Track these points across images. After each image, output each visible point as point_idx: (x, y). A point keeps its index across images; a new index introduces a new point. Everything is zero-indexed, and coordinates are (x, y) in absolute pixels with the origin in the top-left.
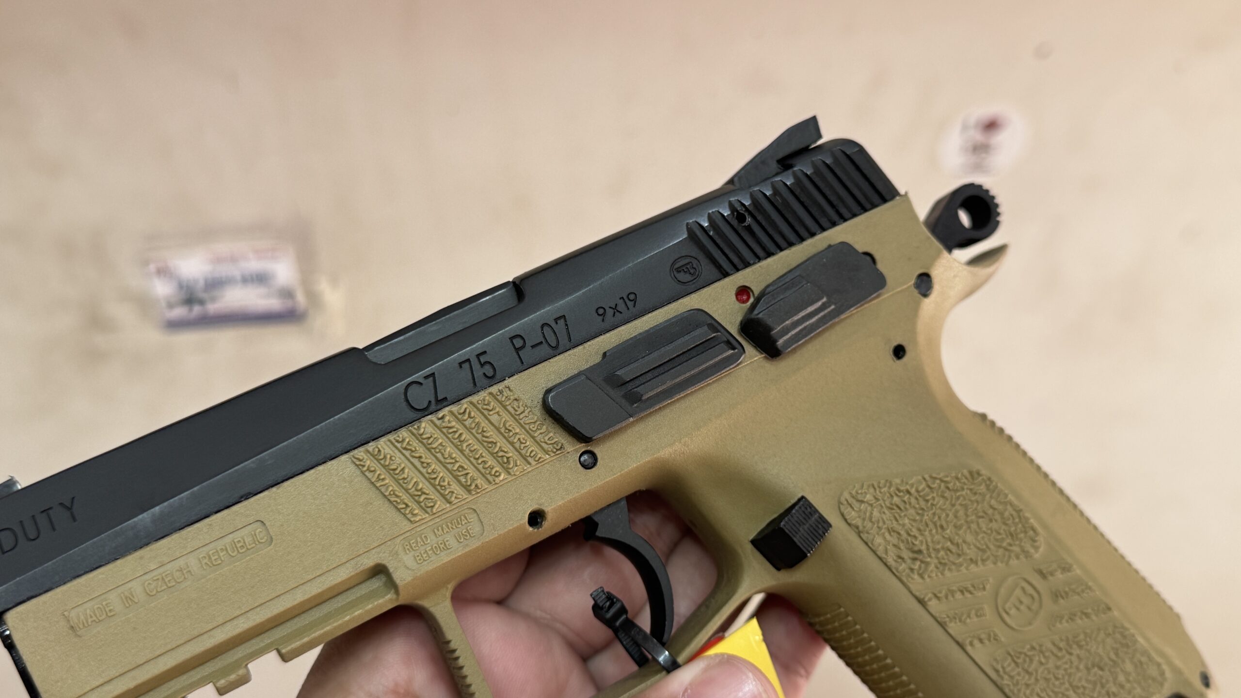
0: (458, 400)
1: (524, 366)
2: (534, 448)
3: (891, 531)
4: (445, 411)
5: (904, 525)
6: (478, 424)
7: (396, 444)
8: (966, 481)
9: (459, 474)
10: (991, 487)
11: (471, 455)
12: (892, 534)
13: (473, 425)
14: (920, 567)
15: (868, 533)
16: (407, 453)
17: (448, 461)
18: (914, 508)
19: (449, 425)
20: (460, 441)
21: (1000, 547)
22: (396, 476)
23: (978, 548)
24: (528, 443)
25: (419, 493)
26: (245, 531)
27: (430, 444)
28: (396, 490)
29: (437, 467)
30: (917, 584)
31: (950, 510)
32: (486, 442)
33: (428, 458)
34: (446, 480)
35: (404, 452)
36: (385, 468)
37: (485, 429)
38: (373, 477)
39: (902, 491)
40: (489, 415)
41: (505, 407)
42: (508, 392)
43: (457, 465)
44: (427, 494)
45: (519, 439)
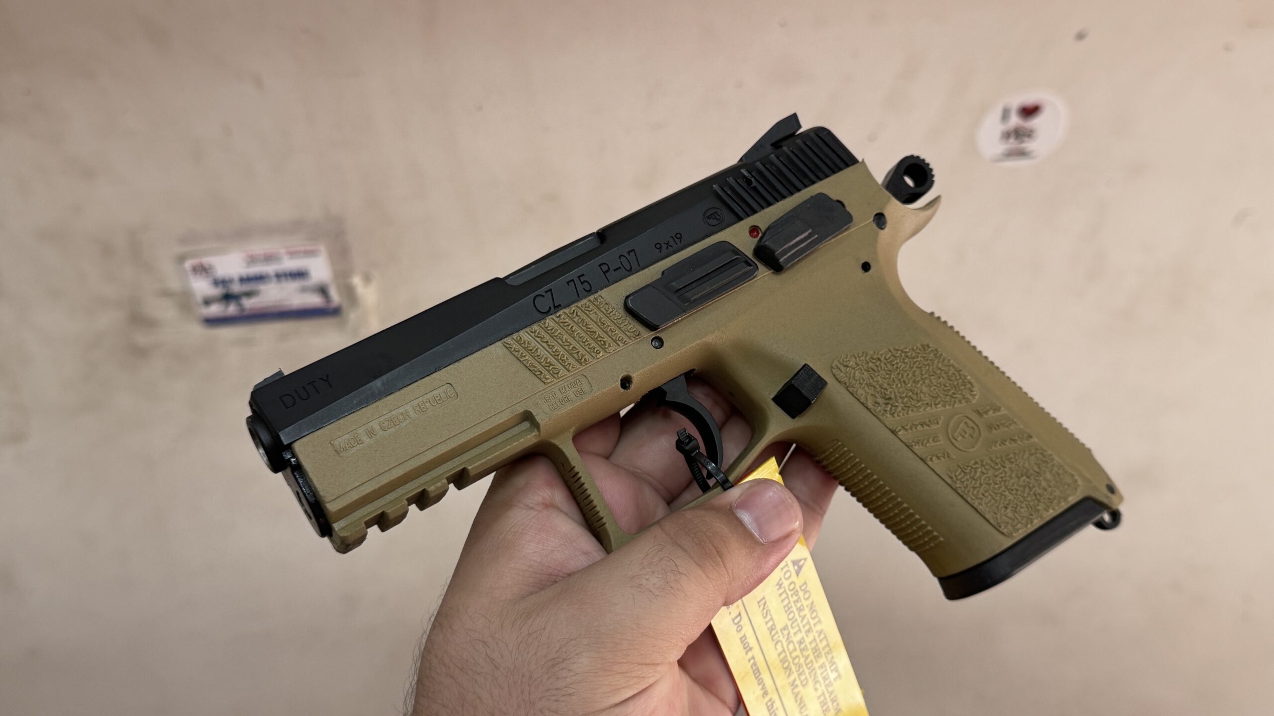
0: (568, 306)
1: (609, 283)
2: (621, 335)
3: (869, 385)
4: (561, 312)
5: (878, 381)
6: (583, 320)
7: (531, 334)
8: (920, 352)
9: (574, 352)
10: (938, 355)
11: (580, 340)
12: (870, 387)
13: (580, 321)
14: (891, 409)
15: (853, 387)
16: (538, 339)
17: (565, 344)
18: (884, 370)
19: (564, 321)
20: (572, 331)
21: (947, 395)
22: (533, 355)
23: (932, 396)
24: (616, 332)
25: (549, 365)
26: (440, 390)
27: (552, 333)
28: (533, 363)
29: (558, 348)
30: (889, 419)
31: (910, 371)
32: (589, 331)
33: (552, 342)
34: (565, 356)
35: (536, 338)
36: (525, 349)
37: (588, 323)
38: (518, 355)
39: (875, 359)
40: (590, 314)
41: (599, 309)
42: (601, 299)
43: (572, 346)
44: (554, 365)
45: (611, 329)
